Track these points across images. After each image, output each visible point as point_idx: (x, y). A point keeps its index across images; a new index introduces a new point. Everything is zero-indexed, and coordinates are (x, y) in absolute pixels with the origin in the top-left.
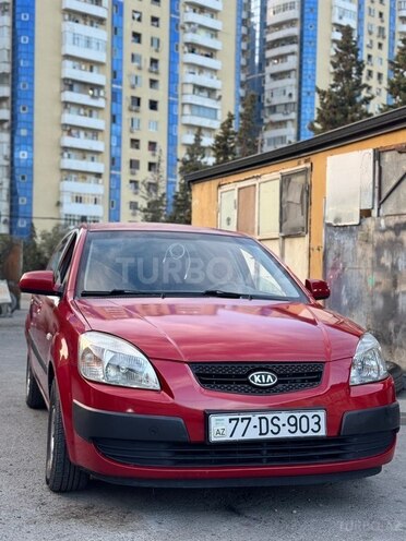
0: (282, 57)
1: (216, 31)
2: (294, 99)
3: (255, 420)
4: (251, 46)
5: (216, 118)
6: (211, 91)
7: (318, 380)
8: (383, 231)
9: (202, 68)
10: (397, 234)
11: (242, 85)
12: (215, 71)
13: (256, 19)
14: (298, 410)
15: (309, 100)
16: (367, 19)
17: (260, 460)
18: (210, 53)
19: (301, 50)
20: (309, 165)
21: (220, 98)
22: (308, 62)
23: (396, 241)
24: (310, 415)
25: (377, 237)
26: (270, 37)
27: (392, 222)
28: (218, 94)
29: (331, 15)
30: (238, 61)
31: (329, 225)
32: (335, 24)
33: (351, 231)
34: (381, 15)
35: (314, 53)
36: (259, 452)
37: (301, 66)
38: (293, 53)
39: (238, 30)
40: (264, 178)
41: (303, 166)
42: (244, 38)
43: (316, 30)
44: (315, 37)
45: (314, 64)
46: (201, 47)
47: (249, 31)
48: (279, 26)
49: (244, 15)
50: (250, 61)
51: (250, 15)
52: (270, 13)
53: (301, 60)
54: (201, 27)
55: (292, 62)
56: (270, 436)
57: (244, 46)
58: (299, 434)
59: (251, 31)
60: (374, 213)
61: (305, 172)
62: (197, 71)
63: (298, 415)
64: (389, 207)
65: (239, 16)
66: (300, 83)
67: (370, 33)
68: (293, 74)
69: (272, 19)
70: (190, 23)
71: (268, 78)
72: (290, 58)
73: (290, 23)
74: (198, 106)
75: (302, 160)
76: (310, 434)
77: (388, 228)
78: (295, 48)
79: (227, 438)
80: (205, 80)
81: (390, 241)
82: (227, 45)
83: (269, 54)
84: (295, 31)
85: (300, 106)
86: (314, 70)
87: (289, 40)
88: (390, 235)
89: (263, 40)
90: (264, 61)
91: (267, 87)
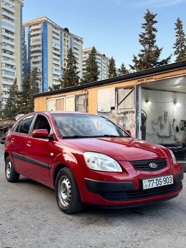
0: (36, 57)
1: (13, 46)
2: (41, 71)
3: (155, 180)
4: (25, 52)
5: (14, 76)
6: (12, 66)
7: (166, 164)
8: (119, 114)
9: (8, 58)
10: (125, 115)
11: (23, 65)
12: (13, 59)
13: (27, 43)
14: (166, 175)
15: (46, 71)
16: (63, 47)
17: (154, 195)
18: (11, 53)
19: (43, 55)
20: (87, 92)
21: (15, 69)
22: (45, 59)
23: (125, 117)
24: (169, 177)
25: (117, 116)
26: (32, 50)
27: (123, 111)
28: (15, 67)
29: (52, 45)
30: (21, 57)
31: (99, 112)
32: (54, 48)
33: (107, 114)
34: (68, 46)
35: (47, 56)
36: (154, 192)
37: (43, 60)
38: (40, 56)
39: (21, 47)
40: (67, 96)
41: (84, 92)
42: (23, 49)
43: (47, 49)
44: (47, 51)
45: (47, 60)
46: (8, 51)
47: (24, 47)
48: (35, 46)
49: (23, 42)
50: (25, 57)
51: (24, 42)
52: (31, 42)
53: (43, 58)
54: (8, 44)
55: (40, 59)
56: (159, 185)
57: (23, 52)
58: (167, 184)
59: (25, 47)
60: (116, 108)
61: (85, 94)
62: (7, 59)
63: (166, 177)
64: (121, 106)
65: (21, 42)
66: (43, 66)
67: (65, 52)
68: (40, 62)
69: (32, 44)
70: (4, 43)
71: (31, 63)
72: (39, 57)
73: (39, 46)
74: (8, 71)
75: (84, 91)
76: (169, 183)
77: (122, 113)
78: (41, 54)
79: (148, 188)
80: (9, 62)
81: (122, 117)
82: (17, 51)
83: (32, 55)
84: (40, 48)
85: (43, 73)
86: (47, 62)
87: (38, 51)
88: (123, 115)
89: (29, 51)
90: (30, 58)
91: (31, 66)
